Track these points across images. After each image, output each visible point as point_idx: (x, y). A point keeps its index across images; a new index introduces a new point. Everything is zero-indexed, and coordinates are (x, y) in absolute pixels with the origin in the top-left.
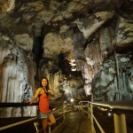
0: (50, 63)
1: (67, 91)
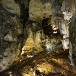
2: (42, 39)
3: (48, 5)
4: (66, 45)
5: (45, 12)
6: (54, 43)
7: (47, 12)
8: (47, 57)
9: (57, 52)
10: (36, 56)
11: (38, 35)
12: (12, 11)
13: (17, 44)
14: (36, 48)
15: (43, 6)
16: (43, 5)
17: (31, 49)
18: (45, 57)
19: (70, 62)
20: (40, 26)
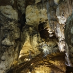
0: (31, 28)
1: (45, 49)
2: (39, 42)
3: (44, 10)
4: (62, 47)
5: (40, 17)
6: (50, 46)
7: (43, 17)
8: (44, 60)
9: (54, 54)
10: (33, 60)
11: (35, 39)
12: (10, 17)
13: (15, 48)
14: (33, 51)
15: (39, 12)
16: (39, 10)
17: (28, 52)
18: (42, 60)
19: (67, 63)
20: (36, 30)
